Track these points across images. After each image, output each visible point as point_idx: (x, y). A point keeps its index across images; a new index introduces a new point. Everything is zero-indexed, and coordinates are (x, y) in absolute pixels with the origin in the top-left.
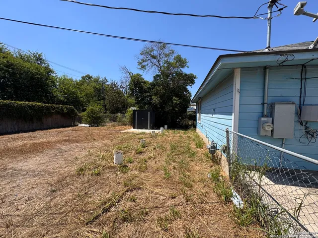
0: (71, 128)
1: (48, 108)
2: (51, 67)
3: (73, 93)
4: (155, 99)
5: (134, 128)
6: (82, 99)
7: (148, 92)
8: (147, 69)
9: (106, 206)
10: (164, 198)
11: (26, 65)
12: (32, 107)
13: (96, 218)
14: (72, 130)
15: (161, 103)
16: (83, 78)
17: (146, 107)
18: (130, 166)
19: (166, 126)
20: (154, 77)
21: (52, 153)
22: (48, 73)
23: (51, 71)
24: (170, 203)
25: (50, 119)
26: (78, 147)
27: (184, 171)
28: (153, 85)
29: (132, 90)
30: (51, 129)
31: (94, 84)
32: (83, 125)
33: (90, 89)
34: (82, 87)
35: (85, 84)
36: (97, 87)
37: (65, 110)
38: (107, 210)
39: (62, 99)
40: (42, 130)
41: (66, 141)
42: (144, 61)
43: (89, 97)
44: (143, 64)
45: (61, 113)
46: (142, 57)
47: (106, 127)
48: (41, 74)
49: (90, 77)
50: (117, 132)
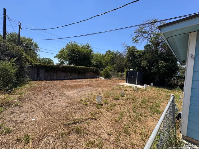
0: (95, 79)
1: (88, 69)
2: (92, 49)
3: (100, 61)
4: (144, 63)
5: (126, 82)
6: (104, 64)
7: (139, 58)
8: (140, 42)
9: (76, 121)
10: (104, 131)
11: (83, 50)
12: (82, 68)
13: (69, 124)
14: (95, 80)
15: (148, 66)
16: (106, 52)
17: (136, 68)
18: (105, 105)
19: (152, 84)
20: (145, 47)
21: (79, 90)
22: (91, 52)
23: (92, 51)
24: (104, 136)
25: (88, 74)
26: (90, 89)
27: (136, 121)
28: (144, 52)
29: (128, 57)
30: (88, 78)
31: (111, 55)
32: (102, 78)
33: (108, 58)
34: (105, 57)
35: (107, 56)
36: (113, 57)
37: (94, 70)
38: (75, 123)
39: (95, 64)
40: (85, 78)
41: (88, 85)
42: (137, 37)
43: (107, 63)
44: (136, 39)
45: (92, 71)
46: (135, 34)
47: (112, 80)
48: (88, 53)
49: (109, 52)
50: (115, 84)
